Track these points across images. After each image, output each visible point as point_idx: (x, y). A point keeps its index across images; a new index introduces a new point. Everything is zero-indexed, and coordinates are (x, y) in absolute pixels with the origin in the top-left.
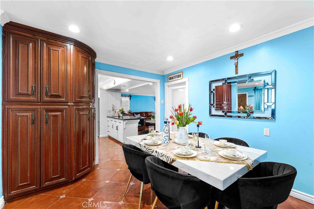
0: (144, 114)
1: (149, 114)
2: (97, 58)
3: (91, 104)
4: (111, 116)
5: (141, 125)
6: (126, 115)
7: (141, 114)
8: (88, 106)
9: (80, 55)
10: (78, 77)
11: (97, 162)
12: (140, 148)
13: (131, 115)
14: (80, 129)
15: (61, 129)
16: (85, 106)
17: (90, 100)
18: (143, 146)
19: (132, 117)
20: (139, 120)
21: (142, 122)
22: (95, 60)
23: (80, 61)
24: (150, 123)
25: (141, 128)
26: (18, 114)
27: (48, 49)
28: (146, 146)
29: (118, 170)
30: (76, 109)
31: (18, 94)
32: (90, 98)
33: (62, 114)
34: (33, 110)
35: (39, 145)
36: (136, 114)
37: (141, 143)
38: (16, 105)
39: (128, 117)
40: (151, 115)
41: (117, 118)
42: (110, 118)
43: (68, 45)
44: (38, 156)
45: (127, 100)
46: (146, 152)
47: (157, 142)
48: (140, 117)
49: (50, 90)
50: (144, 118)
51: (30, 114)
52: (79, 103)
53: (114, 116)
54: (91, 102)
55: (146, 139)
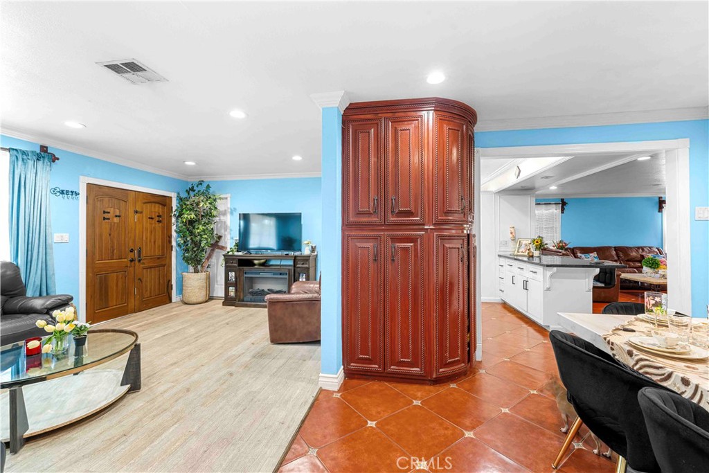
0: (614, 253)
1: (634, 254)
2: (478, 122)
3: (465, 226)
4: (508, 254)
5: (603, 285)
6: (551, 255)
7: (602, 252)
8: (460, 231)
9: (445, 125)
10: (441, 172)
11: (478, 355)
12: (610, 353)
13: (567, 255)
14: (445, 277)
15: (413, 275)
16: (454, 231)
17: (464, 217)
18: (621, 348)
19: (571, 260)
20: (597, 271)
21: (605, 277)
22: (474, 128)
23: (446, 139)
24: (637, 282)
25: (603, 295)
26: (359, 245)
27: (394, 131)
28: (635, 352)
29: (532, 392)
30: (439, 236)
31: (358, 214)
32: (465, 214)
33: (415, 246)
34: (375, 238)
35: (382, 298)
36: (581, 253)
37: (613, 339)
38: (357, 230)
39: (557, 260)
40: (643, 257)
41: (525, 259)
42: (507, 260)
43: (424, 113)
44: (382, 317)
45: (552, 214)
46: (637, 372)
47: (684, 347)
48: (596, 260)
49: (397, 203)
50: (615, 264)
51: (372, 244)
52: (443, 224)
53: (517, 255)
54: (466, 222)
55: (633, 331)
